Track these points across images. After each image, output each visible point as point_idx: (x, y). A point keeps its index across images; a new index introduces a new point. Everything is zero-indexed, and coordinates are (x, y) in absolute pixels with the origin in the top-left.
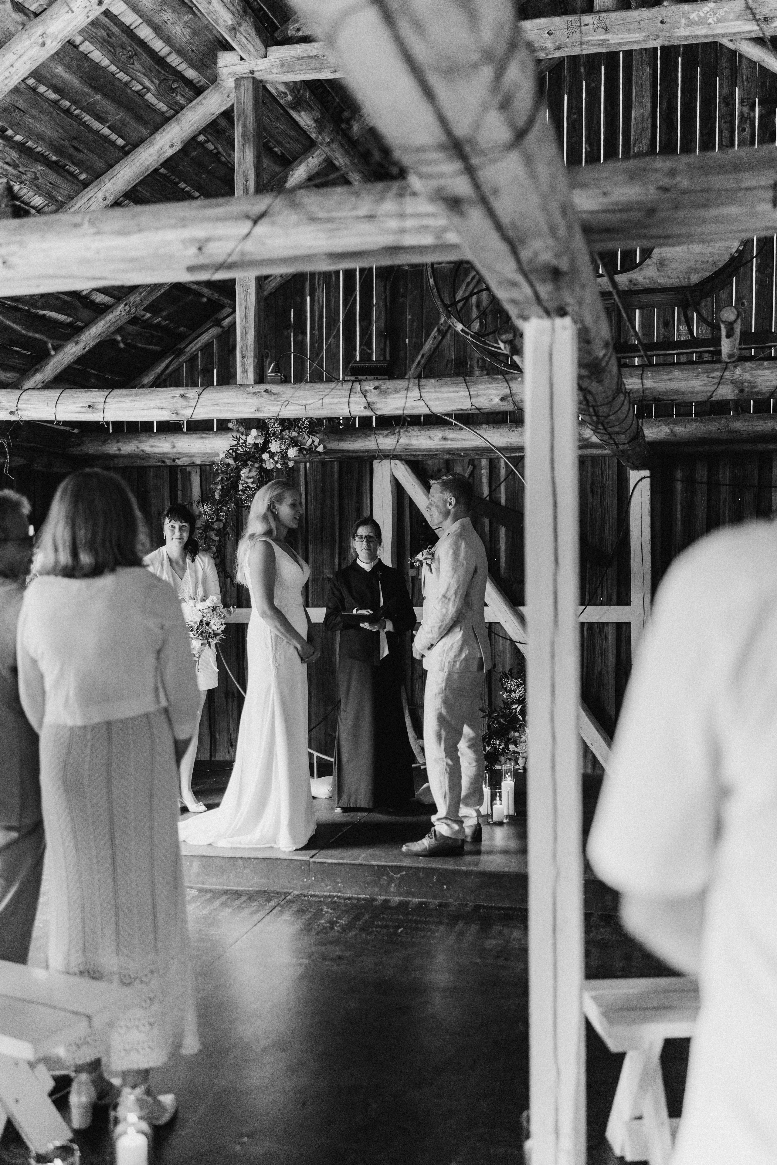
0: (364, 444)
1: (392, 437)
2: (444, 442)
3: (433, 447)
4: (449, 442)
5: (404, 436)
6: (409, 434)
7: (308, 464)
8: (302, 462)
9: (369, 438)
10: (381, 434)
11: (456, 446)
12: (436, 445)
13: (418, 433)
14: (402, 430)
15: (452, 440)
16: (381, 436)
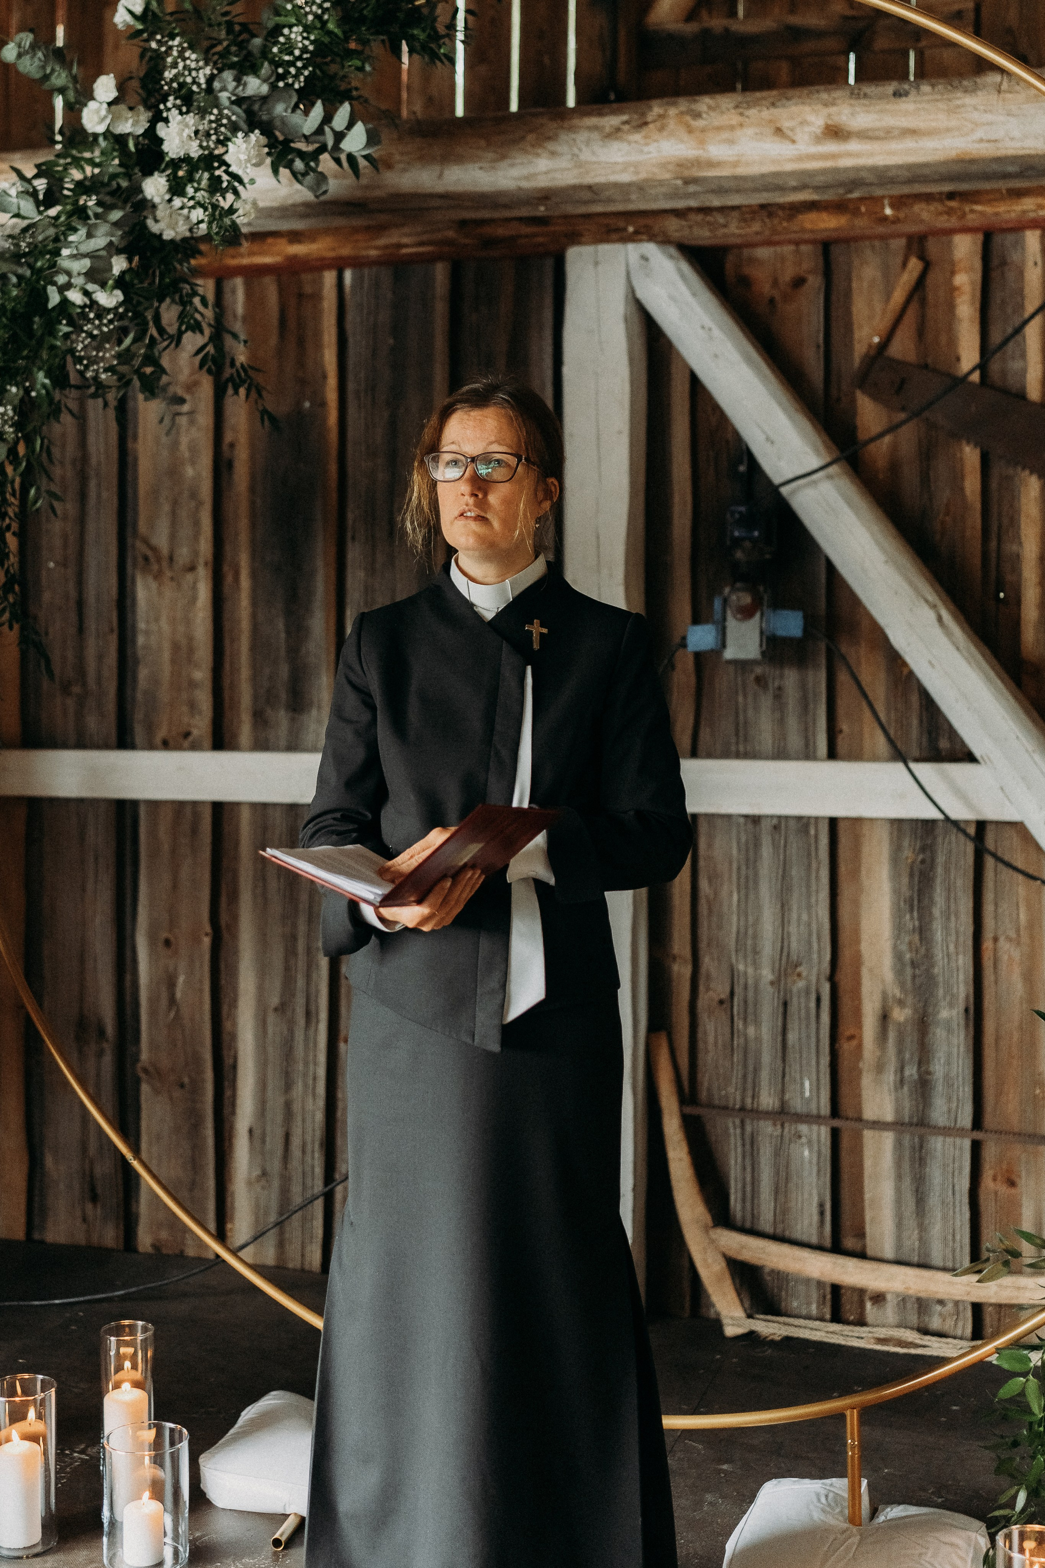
0: (531, 169)
1: (637, 137)
2: (832, 147)
3: (789, 167)
4: (853, 146)
5: (682, 133)
6: (700, 123)
7: (348, 275)
8: (329, 267)
9: (551, 146)
10: (596, 128)
11: (880, 160)
12: (800, 159)
13: (733, 118)
14: (672, 111)
15: (864, 135)
16: (595, 135)
